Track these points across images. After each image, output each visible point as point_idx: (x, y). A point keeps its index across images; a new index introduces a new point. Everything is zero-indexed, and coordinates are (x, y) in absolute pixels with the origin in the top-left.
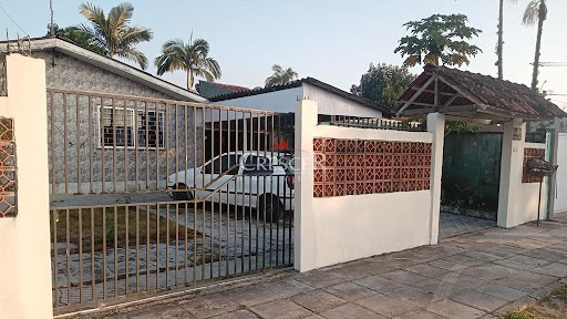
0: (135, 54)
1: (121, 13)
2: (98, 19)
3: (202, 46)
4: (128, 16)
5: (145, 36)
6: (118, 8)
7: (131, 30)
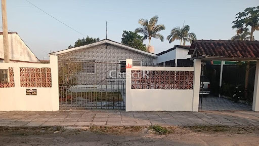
0: (159, 36)
1: (154, 20)
2: (146, 24)
3: (187, 28)
4: (156, 21)
5: (162, 28)
6: (153, 18)
7: (158, 26)
